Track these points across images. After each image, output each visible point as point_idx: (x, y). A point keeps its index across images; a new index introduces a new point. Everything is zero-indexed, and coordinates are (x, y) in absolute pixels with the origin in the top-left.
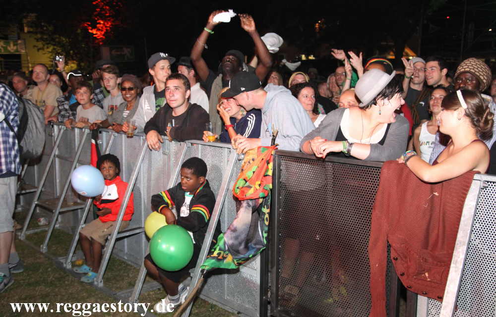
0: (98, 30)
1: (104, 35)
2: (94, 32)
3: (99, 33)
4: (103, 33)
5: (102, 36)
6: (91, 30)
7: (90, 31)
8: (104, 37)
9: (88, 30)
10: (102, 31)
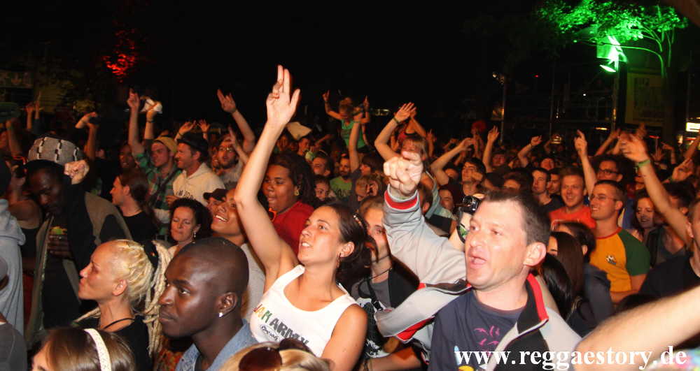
0: (119, 65)
1: (126, 71)
2: (114, 67)
3: (119, 69)
4: (124, 69)
5: (122, 73)
6: (111, 65)
7: (109, 66)
8: (125, 74)
9: (106, 65)
10: (124, 66)
